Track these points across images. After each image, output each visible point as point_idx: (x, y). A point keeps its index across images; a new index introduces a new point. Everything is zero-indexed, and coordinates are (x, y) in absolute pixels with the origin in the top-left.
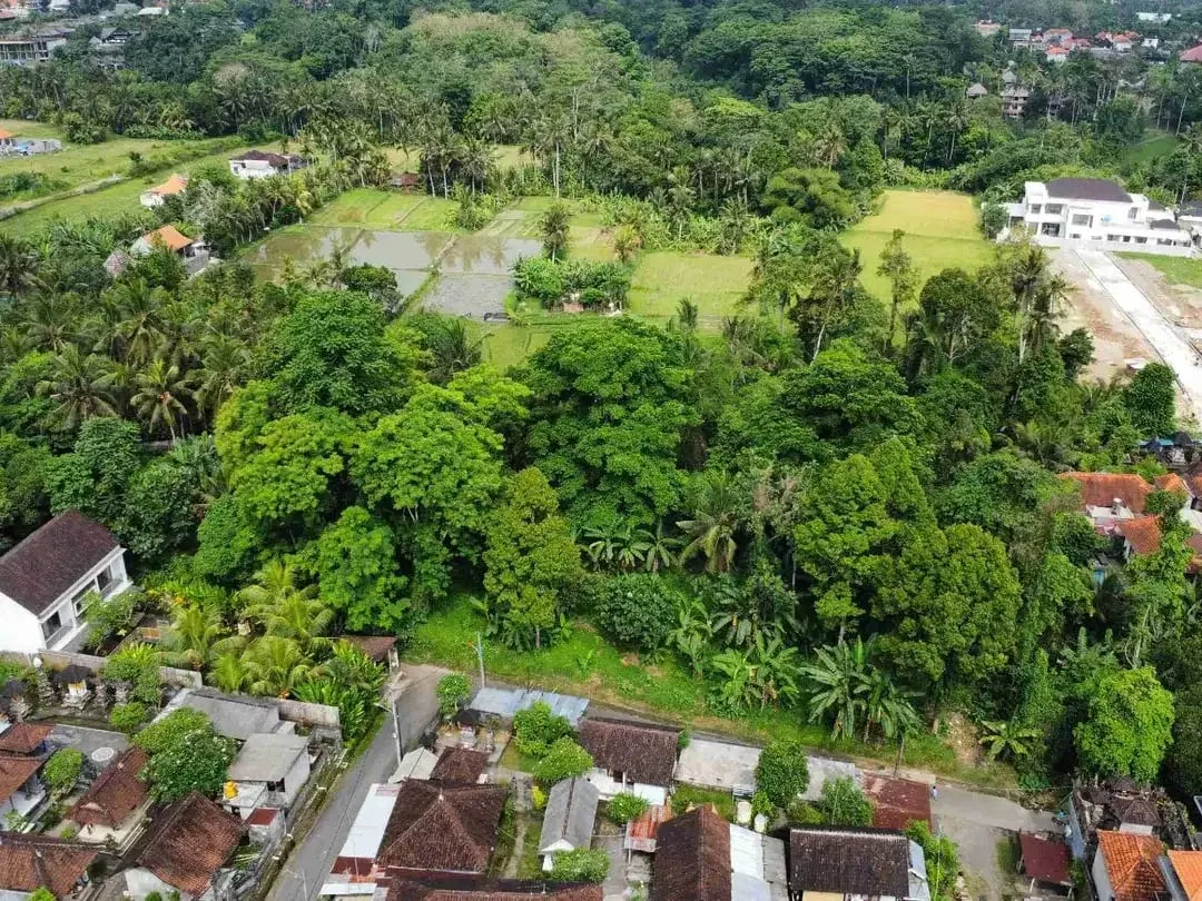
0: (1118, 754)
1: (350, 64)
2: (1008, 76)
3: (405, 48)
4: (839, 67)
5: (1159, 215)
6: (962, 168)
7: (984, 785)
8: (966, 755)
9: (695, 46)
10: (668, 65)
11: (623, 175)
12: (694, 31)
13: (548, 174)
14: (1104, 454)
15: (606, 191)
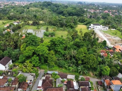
0: (106, 74)
1: (23, 13)
2: (88, 14)
3: (29, 11)
4: (72, 13)
5: (103, 27)
6: (85, 23)
7: (94, 78)
8: (92, 75)
9: (58, 11)
10: (55, 13)
11: (53, 24)
12: (57, 10)
13: (45, 24)
14: (101, 48)
15: (51, 25)
